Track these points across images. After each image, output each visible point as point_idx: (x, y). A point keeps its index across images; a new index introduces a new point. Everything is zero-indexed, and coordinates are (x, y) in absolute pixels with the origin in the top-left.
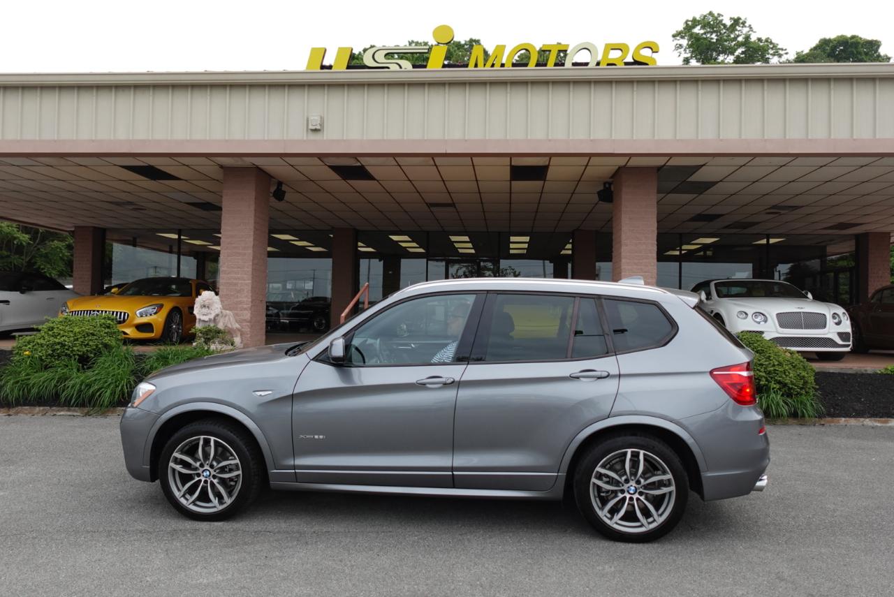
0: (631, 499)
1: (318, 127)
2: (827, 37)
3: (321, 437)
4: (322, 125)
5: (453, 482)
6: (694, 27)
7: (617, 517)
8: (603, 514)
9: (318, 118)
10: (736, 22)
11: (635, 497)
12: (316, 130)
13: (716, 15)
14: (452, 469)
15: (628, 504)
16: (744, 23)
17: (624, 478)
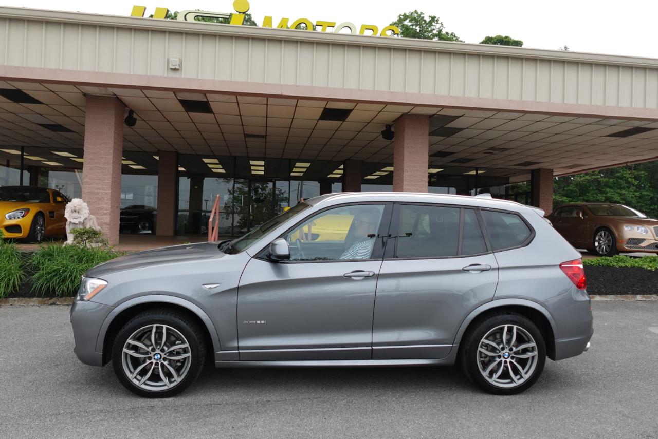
0: (506, 362)
1: (177, 67)
2: (490, 36)
3: (263, 322)
4: (180, 65)
5: (372, 355)
6: (405, 20)
7: (495, 376)
8: (485, 374)
9: (177, 60)
10: (433, 19)
11: (508, 360)
12: (175, 70)
13: (419, 13)
14: (372, 344)
15: (504, 366)
16: (437, 20)
17: (501, 346)
